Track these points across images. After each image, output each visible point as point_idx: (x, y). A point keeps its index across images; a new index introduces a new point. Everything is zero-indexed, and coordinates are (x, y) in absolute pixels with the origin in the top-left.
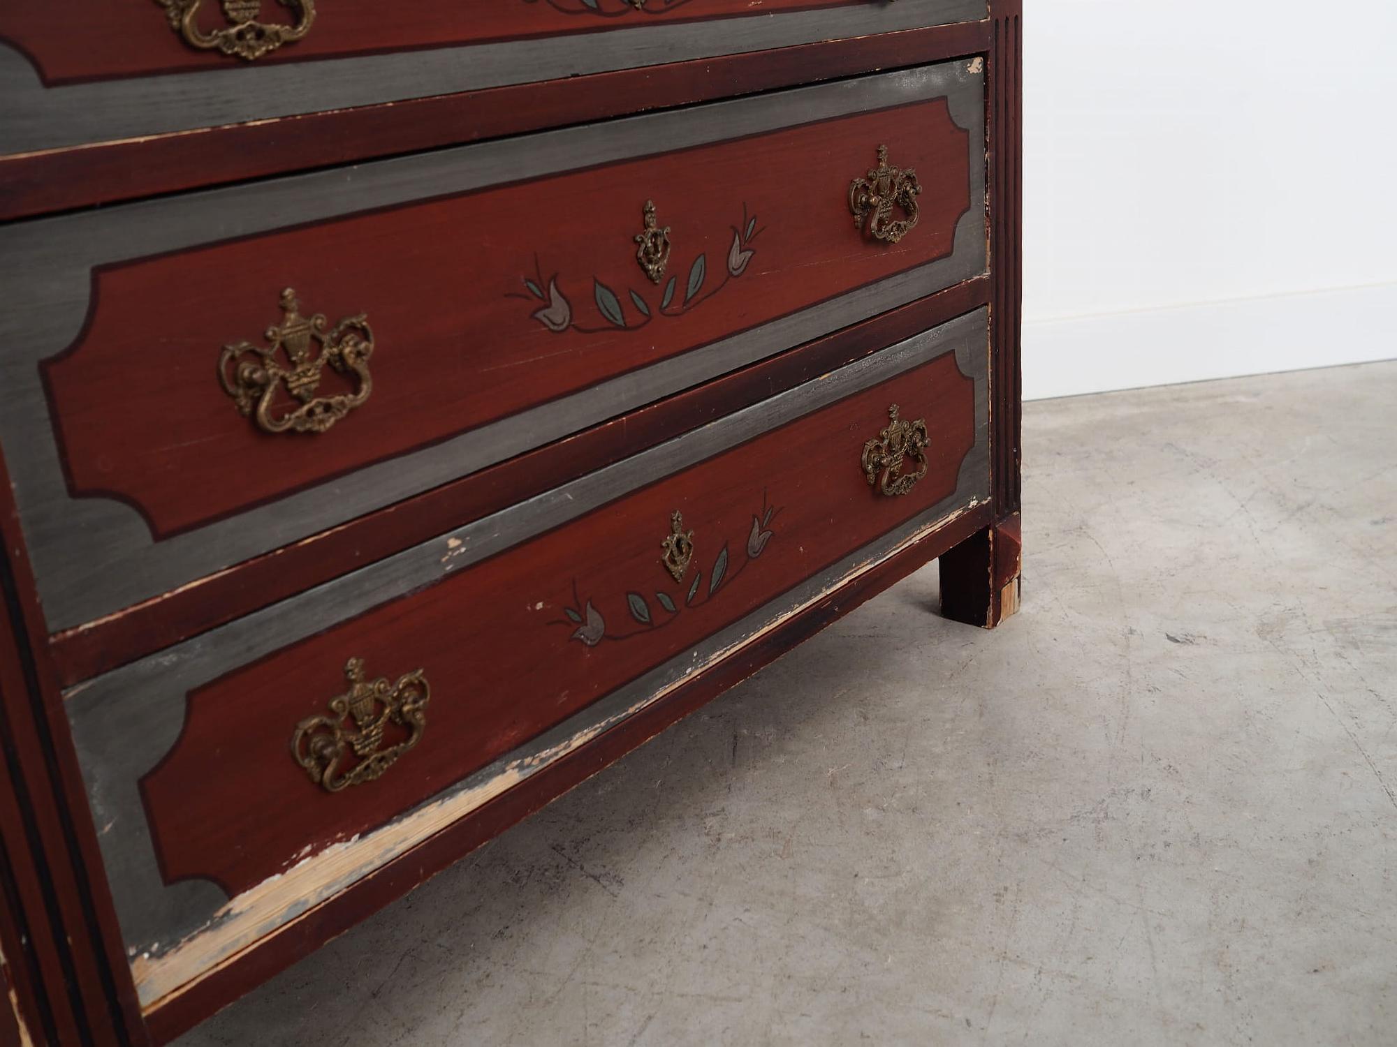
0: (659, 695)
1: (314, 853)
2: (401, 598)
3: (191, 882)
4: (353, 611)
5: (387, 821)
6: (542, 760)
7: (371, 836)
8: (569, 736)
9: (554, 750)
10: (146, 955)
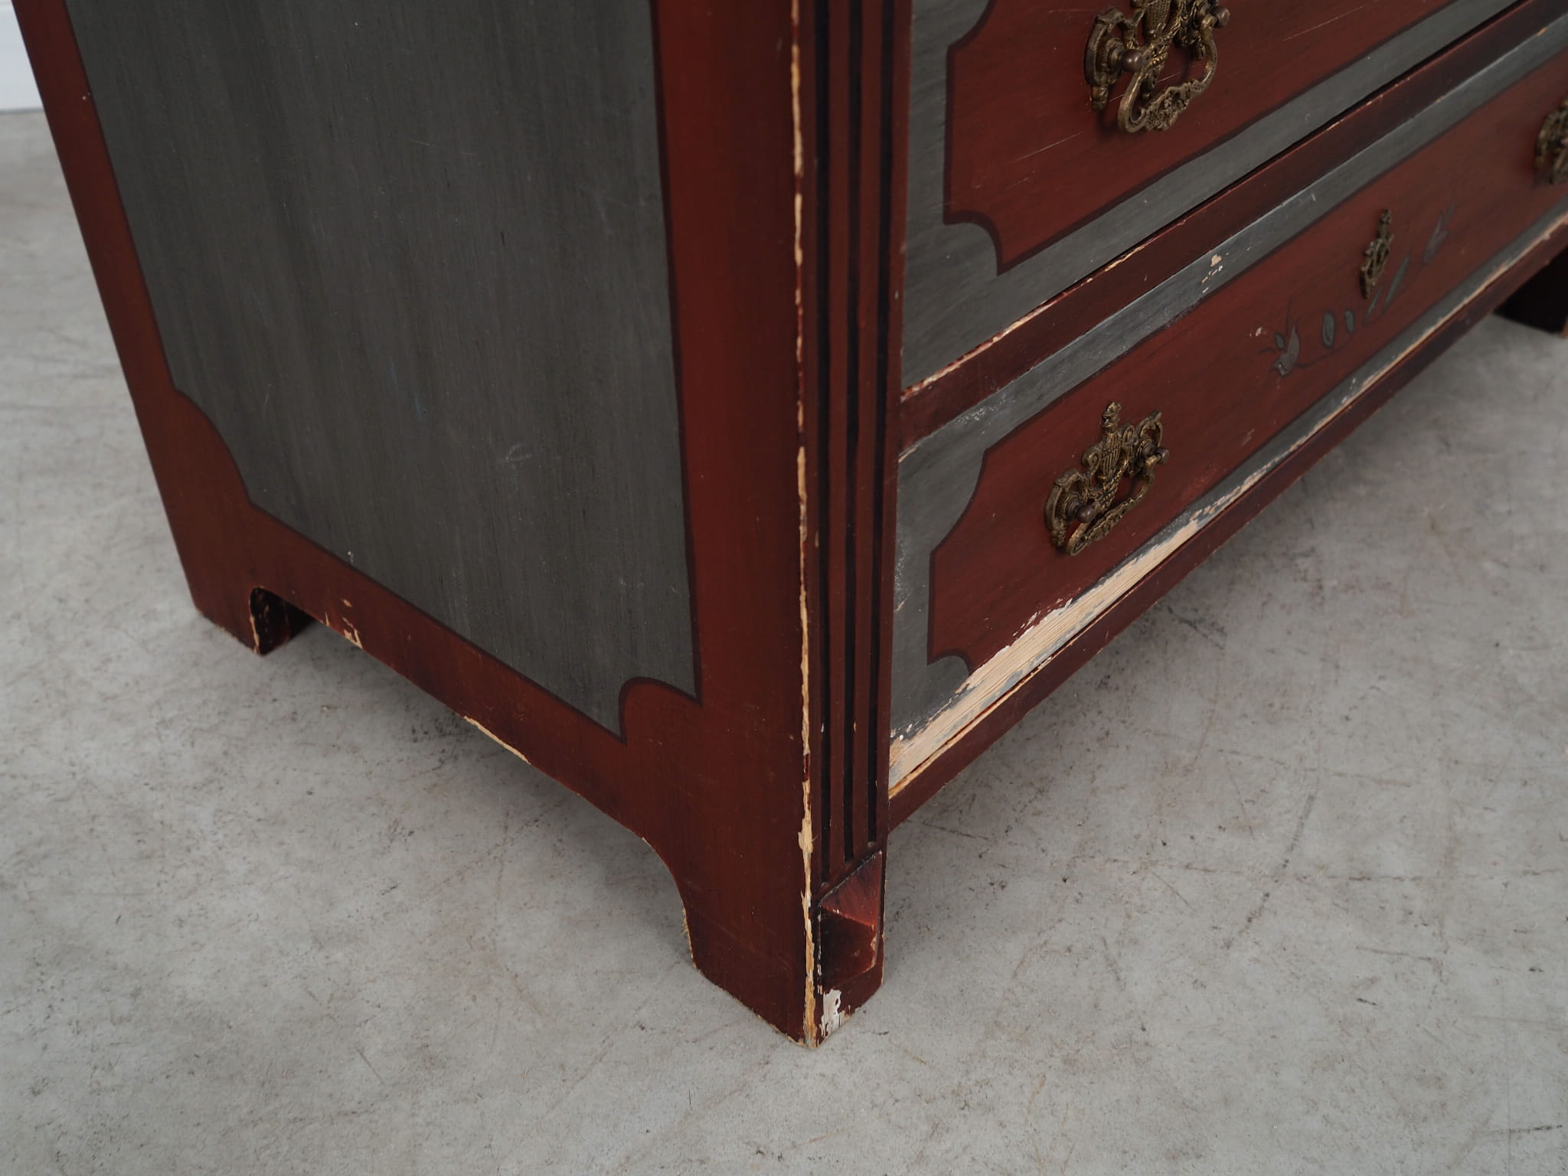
0: (1317, 428)
1: (1036, 622)
2: (1162, 329)
3: (946, 659)
4: (1125, 348)
5: (1094, 584)
6: (1218, 508)
7: (1080, 599)
8: (1241, 482)
9: (1228, 497)
10: (901, 737)
